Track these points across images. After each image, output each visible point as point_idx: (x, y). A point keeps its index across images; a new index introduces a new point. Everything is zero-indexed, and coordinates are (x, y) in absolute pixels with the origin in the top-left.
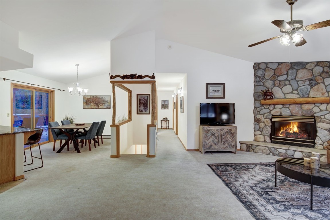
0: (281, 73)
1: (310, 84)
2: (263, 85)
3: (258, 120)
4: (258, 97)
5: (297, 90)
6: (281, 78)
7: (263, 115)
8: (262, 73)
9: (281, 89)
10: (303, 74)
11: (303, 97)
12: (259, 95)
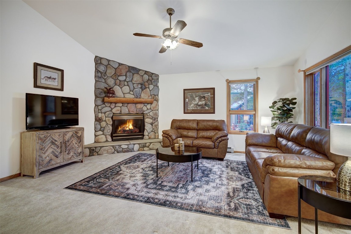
0: (121, 74)
1: (141, 88)
2: (105, 81)
3: (99, 119)
4: (100, 94)
5: (133, 91)
6: (122, 78)
7: (105, 113)
8: (104, 69)
9: (121, 88)
10: (137, 78)
11: (137, 98)
12: (101, 92)
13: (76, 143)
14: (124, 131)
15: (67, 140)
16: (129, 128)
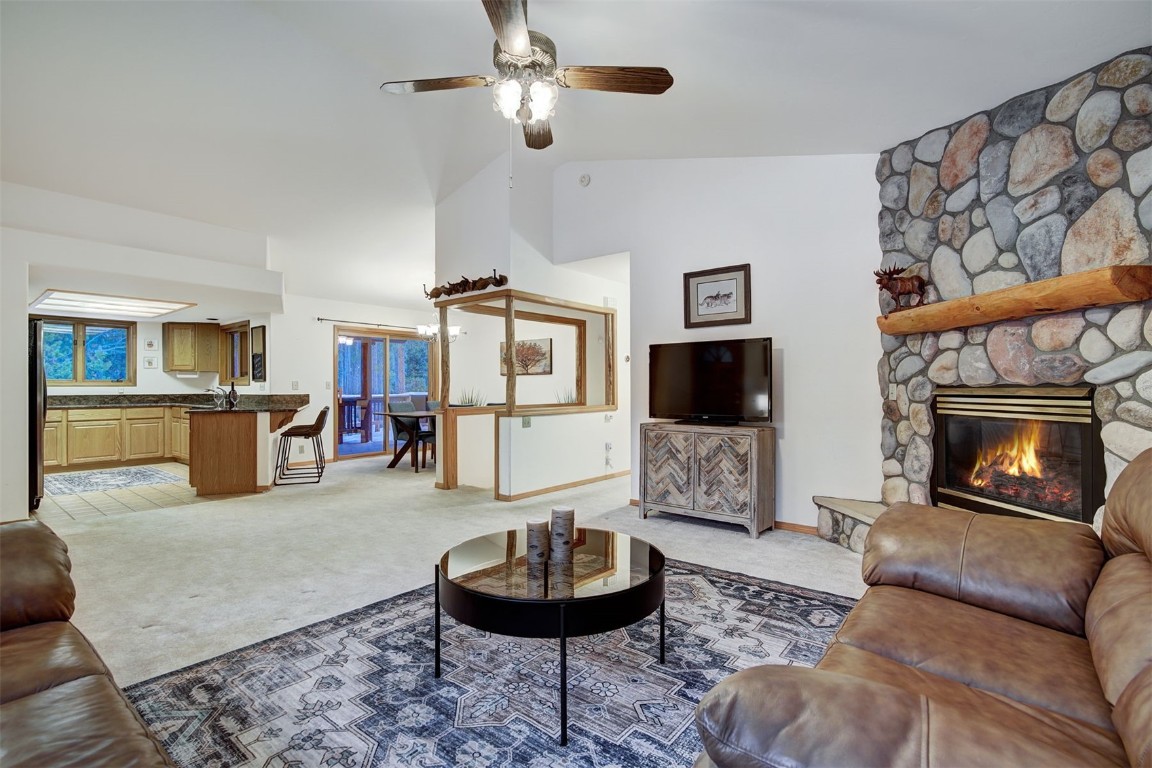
0: (958, 176)
1: (1063, 204)
2: (905, 244)
3: (893, 408)
5: (1012, 249)
6: (963, 197)
7: (905, 382)
9: (959, 251)
10: (1032, 156)
11: (1038, 280)
13: (731, 472)
14: (1002, 479)
15: (704, 454)
16: (1020, 468)
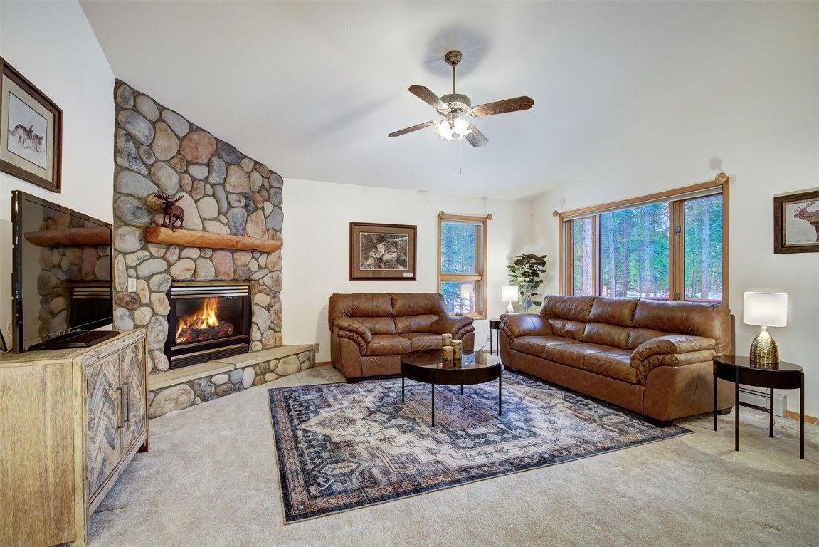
0: (197, 158)
2: (149, 173)
4: (134, 214)
5: (225, 215)
6: (199, 172)
7: (148, 278)
8: (147, 133)
9: (196, 202)
10: (236, 179)
12: (138, 208)
